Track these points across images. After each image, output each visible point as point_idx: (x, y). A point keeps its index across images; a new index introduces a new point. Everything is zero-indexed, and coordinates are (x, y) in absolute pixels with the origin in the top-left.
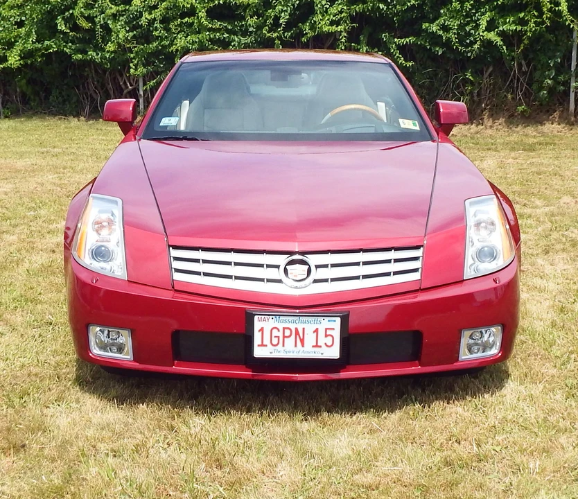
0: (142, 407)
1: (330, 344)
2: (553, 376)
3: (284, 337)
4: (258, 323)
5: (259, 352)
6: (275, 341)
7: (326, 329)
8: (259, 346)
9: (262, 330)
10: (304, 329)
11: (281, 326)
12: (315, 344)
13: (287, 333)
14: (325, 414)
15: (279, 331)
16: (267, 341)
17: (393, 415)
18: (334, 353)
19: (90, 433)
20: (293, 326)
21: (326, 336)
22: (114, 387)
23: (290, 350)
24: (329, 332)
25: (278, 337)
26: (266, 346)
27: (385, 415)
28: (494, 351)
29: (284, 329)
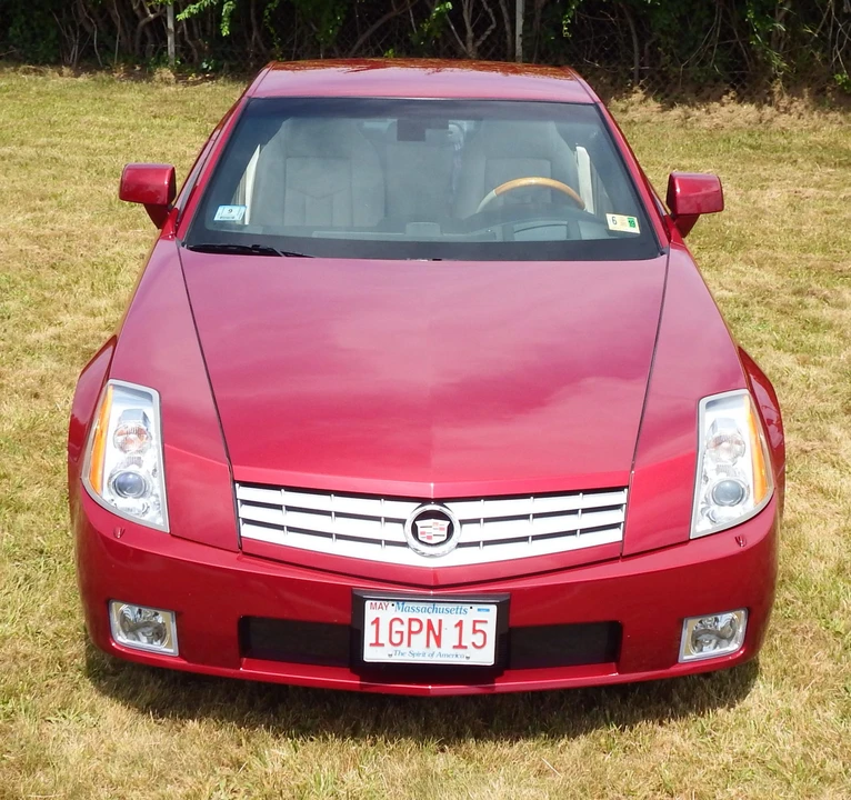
0: (192, 725)
1: (479, 643)
2: (826, 675)
3: (410, 632)
4: (371, 611)
5: (371, 655)
6: (396, 639)
7: (475, 622)
8: (371, 645)
9: (377, 621)
10: (440, 621)
11: (405, 616)
12: (457, 644)
13: (416, 626)
14: (472, 742)
15: (402, 623)
16: (384, 638)
17: (575, 743)
18: (486, 657)
19: (115, 771)
20: (424, 617)
21: (475, 631)
22: (148, 683)
23: (418, 652)
24: (478, 627)
25: (402, 633)
26: (383, 645)
27: (563, 742)
28: (733, 647)
29: (410, 620)
